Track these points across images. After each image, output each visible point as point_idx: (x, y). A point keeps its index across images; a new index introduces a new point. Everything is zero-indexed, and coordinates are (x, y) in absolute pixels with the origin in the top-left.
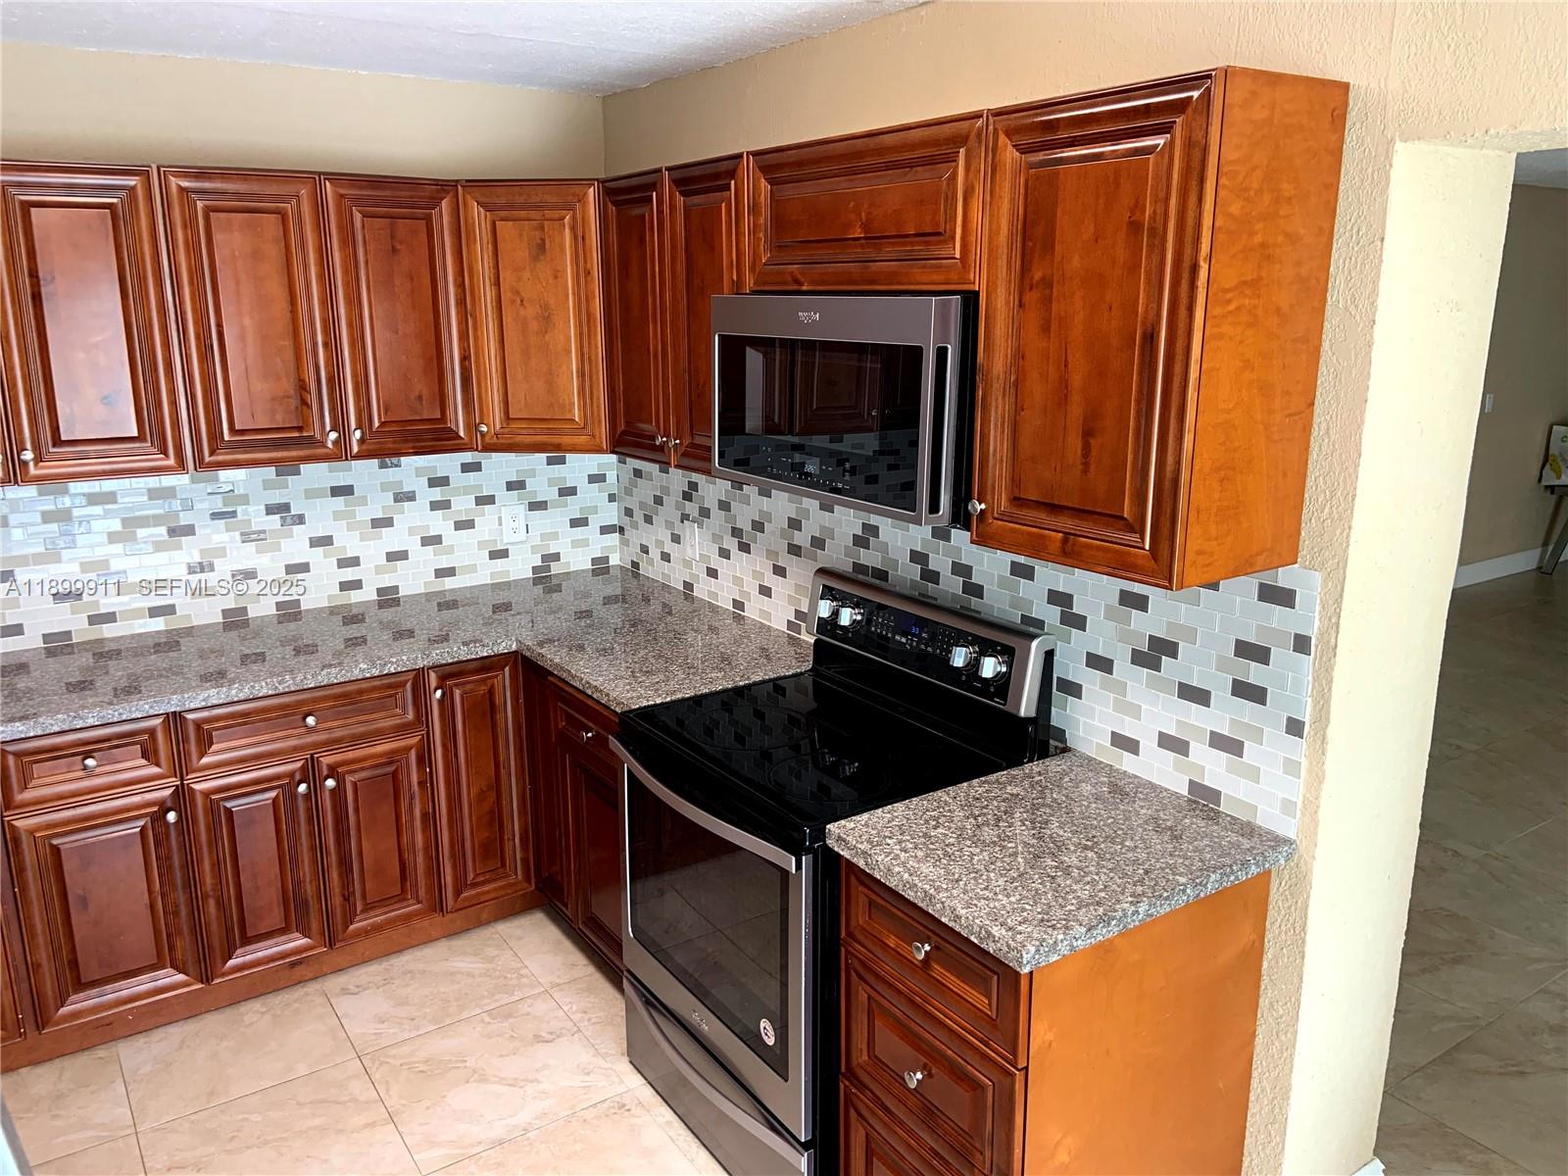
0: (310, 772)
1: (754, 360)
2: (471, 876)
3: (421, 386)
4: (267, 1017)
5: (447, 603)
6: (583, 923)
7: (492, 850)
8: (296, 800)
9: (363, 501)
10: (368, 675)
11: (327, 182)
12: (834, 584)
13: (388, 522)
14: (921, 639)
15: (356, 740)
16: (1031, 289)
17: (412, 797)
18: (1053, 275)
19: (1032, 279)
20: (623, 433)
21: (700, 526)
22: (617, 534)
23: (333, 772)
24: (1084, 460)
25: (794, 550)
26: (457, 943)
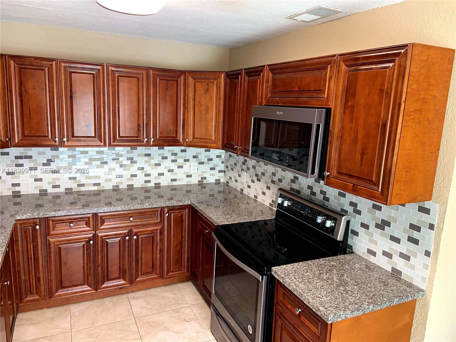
0: (130, 233)
1: (263, 125)
2: (172, 269)
3: (171, 128)
4: (112, 303)
5: (174, 189)
6: (202, 287)
7: (179, 262)
8: (125, 241)
9: (153, 158)
10: (148, 207)
11: (151, 70)
12: (283, 193)
13: (159, 165)
14: (308, 213)
15: (143, 226)
16: (347, 108)
17: (157, 244)
18: (354, 104)
19: (348, 105)
20: (226, 144)
21: (247, 173)
22: (223, 173)
23: (136, 234)
24: (361, 162)
25: (273, 182)
26: (167, 288)
